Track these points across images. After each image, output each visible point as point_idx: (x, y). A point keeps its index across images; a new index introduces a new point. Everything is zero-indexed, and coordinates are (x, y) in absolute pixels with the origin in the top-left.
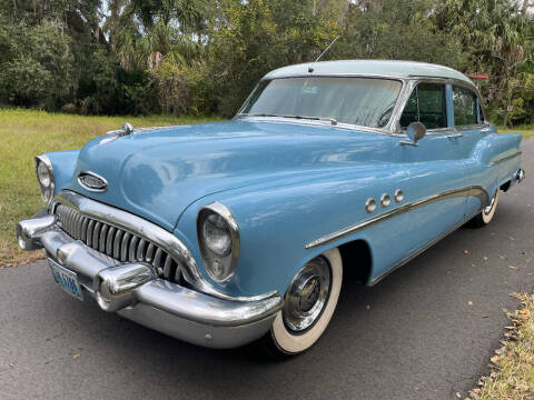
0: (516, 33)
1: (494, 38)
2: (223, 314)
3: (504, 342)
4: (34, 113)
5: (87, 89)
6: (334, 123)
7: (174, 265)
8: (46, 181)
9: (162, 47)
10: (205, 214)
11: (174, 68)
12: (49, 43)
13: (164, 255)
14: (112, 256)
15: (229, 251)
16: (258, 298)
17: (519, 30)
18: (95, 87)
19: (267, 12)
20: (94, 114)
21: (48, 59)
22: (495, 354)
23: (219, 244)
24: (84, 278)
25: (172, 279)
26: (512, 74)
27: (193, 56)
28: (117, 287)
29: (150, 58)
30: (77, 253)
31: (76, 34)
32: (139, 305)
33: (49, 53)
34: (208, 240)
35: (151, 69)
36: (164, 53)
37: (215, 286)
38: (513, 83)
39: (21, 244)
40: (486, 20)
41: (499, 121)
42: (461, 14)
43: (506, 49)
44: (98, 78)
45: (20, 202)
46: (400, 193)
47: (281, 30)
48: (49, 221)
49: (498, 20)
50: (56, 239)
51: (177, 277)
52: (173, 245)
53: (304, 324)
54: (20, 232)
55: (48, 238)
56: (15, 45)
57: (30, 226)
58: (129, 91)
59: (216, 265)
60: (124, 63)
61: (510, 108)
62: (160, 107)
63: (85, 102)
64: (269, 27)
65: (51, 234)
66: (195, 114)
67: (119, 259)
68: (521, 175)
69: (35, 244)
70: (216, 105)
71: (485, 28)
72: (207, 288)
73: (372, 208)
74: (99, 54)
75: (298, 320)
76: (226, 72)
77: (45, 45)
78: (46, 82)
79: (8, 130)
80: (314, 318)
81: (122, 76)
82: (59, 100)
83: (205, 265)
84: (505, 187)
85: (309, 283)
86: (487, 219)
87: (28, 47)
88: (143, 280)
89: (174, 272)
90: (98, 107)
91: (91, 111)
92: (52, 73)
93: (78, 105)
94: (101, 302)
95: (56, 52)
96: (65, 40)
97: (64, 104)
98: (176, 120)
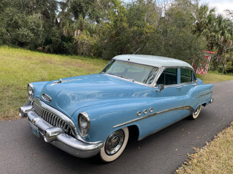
0: (230, 35)
1: (220, 36)
2: (83, 147)
3: (183, 165)
4: (26, 51)
5: (48, 42)
6: (133, 81)
7: (70, 129)
8: (30, 92)
9: (81, 28)
10: (80, 115)
11: (85, 37)
12: (34, 23)
13: (67, 126)
14: (50, 123)
15: (87, 127)
16: (95, 143)
17: (231, 34)
18: (52, 41)
19: (125, 19)
20: (50, 53)
21: (33, 29)
22: (178, 169)
23: (84, 125)
24: (40, 129)
25: (69, 134)
26: (227, 52)
27: (93, 33)
28: (51, 135)
29: (76, 32)
30: (39, 121)
31: (46, 19)
32: (57, 141)
33: (34, 27)
34: (81, 122)
35: (75, 37)
36: (82, 30)
37: (82, 138)
38: (227, 56)
39: (20, 115)
40: (217, 28)
41: (220, 71)
42: (207, 25)
43: (225, 41)
44: (53, 38)
45: (17, 92)
46: (152, 109)
47: (130, 26)
48: (30, 107)
49: (222, 29)
50: (32, 114)
51: (70, 133)
52: (70, 122)
53: (112, 152)
54: (20, 111)
55: (29, 114)
56: (20, 22)
57: (24, 109)
58: (65, 44)
59: (82, 131)
60: (65, 33)
61: (225, 66)
62: (78, 52)
63: (47, 47)
64: (125, 25)
65: (31, 112)
66: (92, 57)
67: (52, 125)
68: (211, 100)
69: (25, 115)
70: (101, 54)
71: (216, 32)
72: (79, 138)
73: (140, 114)
74: (54, 29)
75: (110, 150)
76: (106, 41)
77: (33, 24)
78: (32, 39)
79: (14, 58)
80: (116, 151)
81: (63, 38)
82: (36, 45)
83: (79, 131)
84: (204, 105)
85: (115, 138)
86: (195, 117)
87: (26, 23)
88: (60, 133)
89: (69, 131)
90: (52, 49)
91: (49, 52)
92: (34, 35)
93: (44, 48)
94: (45, 139)
95: (37, 27)
96: (41, 22)
97: (38, 47)
98: (83, 58)
